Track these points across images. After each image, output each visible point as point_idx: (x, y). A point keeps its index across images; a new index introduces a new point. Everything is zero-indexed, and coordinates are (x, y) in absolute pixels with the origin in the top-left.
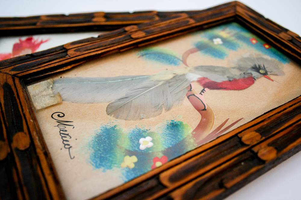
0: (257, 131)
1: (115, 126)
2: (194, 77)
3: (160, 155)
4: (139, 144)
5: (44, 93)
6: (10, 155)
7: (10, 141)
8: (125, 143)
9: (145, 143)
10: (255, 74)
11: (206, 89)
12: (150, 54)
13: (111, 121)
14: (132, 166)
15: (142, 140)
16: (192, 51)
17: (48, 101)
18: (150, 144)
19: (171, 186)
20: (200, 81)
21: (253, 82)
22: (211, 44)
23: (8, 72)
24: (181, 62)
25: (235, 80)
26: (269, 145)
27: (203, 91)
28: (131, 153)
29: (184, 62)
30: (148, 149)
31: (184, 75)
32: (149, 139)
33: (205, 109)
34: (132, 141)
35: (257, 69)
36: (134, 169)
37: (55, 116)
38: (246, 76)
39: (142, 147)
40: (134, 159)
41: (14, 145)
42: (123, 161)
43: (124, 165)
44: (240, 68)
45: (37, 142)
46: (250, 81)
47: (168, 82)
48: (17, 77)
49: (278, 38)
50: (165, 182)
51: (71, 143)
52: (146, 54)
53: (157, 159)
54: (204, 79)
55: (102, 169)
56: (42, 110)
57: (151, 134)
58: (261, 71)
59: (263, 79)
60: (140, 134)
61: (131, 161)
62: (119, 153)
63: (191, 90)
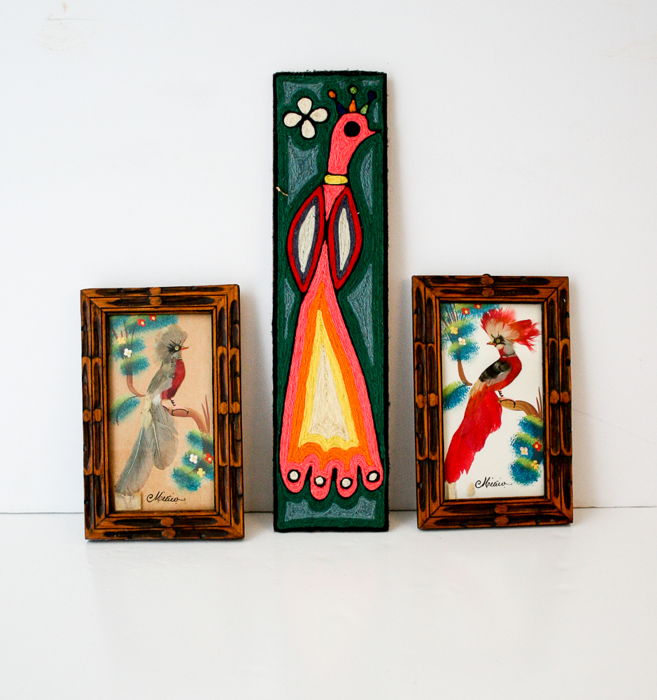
0: (221, 402)
1: (174, 470)
2: (157, 399)
3: (205, 456)
4: (193, 463)
5: (128, 501)
6: (174, 529)
7: (165, 527)
8: (188, 470)
9: (194, 459)
10: (175, 355)
11: (172, 399)
12: (118, 414)
13: (169, 470)
14: (204, 472)
15: (191, 460)
16: (130, 382)
17: (137, 501)
18: (196, 457)
19: (227, 463)
20: (163, 398)
21: (182, 363)
22: (128, 360)
23: (100, 520)
24: (138, 398)
25: (176, 374)
26: (232, 403)
27: (173, 402)
28: (196, 470)
29: (138, 395)
30: (198, 459)
31: (152, 404)
32: (192, 456)
33: (188, 412)
34: (189, 465)
35: (172, 350)
36: (206, 473)
37: (149, 500)
38: (175, 363)
39: (196, 462)
40: (200, 469)
41: (169, 526)
42: (199, 476)
43: (201, 476)
44: (166, 361)
45: (172, 514)
46: (180, 365)
47: (154, 419)
48: (109, 514)
49: (153, 309)
50: (224, 465)
51: (174, 497)
52: (117, 418)
53: (207, 459)
54: (163, 393)
55: (198, 488)
56: (142, 507)
57: (190, 453)
58: (177, 349)
59: (183, 352)
60: (187, 459)
61: (201, 472)
62: (193, 475)
63: (168, 410)
